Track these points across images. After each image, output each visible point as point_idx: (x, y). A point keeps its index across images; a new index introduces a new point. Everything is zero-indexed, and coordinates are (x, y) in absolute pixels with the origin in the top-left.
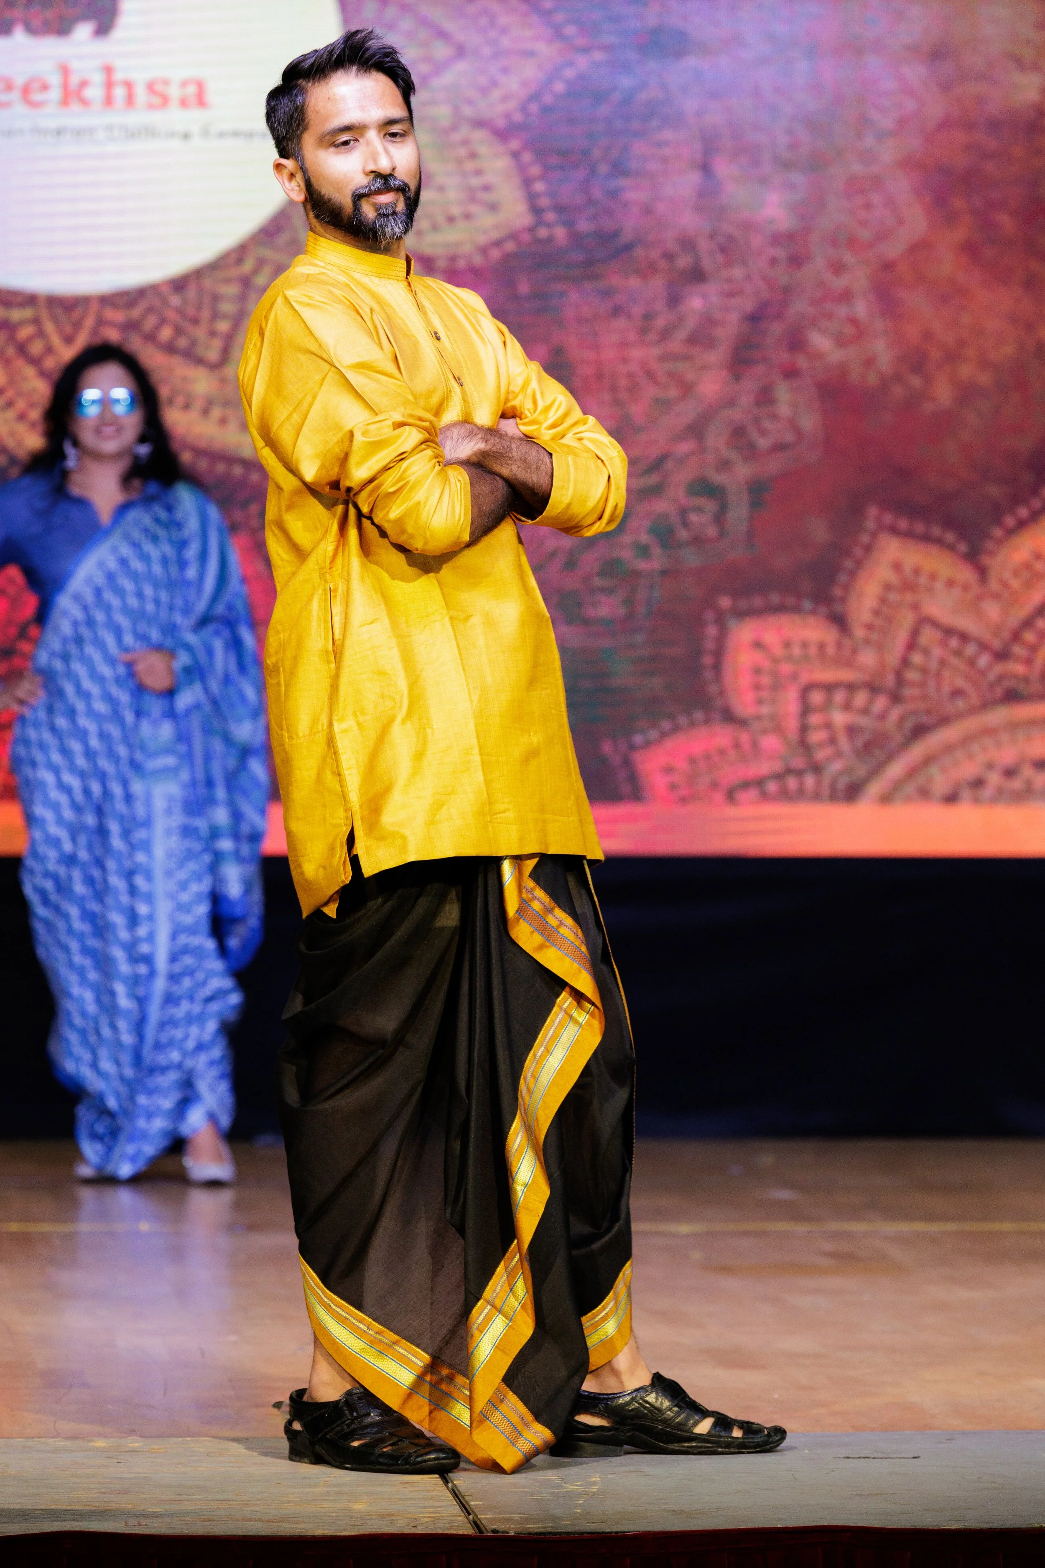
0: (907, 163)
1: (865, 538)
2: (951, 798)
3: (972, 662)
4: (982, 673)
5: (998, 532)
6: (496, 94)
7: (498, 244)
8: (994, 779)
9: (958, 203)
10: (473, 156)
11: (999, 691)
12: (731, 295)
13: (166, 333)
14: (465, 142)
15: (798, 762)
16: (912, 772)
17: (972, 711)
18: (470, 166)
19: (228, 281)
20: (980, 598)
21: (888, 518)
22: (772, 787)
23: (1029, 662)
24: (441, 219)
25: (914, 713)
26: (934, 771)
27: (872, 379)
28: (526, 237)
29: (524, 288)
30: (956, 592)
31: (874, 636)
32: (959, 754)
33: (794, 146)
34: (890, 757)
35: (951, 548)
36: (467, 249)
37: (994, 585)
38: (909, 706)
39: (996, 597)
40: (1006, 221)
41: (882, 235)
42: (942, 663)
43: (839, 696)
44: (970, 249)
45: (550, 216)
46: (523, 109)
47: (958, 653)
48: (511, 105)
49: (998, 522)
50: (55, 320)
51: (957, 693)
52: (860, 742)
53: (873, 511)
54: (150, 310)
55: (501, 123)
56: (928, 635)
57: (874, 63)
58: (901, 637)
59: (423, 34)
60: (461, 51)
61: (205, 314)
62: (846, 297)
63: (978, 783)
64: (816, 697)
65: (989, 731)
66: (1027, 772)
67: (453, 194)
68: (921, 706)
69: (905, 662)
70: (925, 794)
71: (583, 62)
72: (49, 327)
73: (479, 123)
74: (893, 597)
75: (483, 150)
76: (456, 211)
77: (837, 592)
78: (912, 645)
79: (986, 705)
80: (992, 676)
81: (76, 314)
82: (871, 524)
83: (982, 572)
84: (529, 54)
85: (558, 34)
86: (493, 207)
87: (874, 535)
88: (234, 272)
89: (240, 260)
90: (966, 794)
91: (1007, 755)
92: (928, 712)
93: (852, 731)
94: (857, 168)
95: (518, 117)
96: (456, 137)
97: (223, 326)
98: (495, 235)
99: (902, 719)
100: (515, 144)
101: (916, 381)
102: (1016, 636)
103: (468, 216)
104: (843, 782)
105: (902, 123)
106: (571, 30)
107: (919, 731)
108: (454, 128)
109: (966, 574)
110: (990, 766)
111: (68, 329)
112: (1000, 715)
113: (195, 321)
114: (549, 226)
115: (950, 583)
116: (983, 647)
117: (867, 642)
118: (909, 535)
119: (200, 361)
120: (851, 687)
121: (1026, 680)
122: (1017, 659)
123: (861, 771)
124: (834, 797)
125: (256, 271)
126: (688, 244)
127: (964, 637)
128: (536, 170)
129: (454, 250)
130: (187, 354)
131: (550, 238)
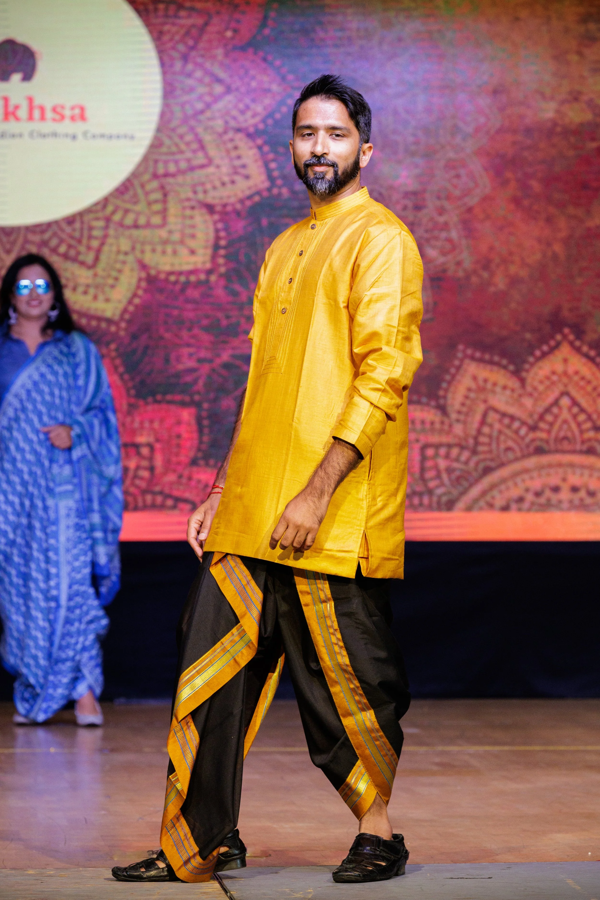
0: (479, 152)
1: (457, 363)
2: (505, 508)
3: (517, 432)
4: (523, 438)
5: (531, 359)
6: (249, 114)
7: (250, 197)
8: (530, 497)
9: (509, 175)
10: (236, 148)
11: (532, 449)
13: (63, 249)
14: (232, 140)
15: (419, 488)
16: (484, 493)
17: (516, 459)
18: (234, 154)
19: (97, 219)
20: (520, 396)
21: (469, 352)
23: (549, 432)
24: (218, 184)
25: (484, 460)
26: (495, 493)
27: (461, 274)
28: (265, 194)
29: (265, 222)
30: (508, 392)
31: (462, 417)
32: (510, 483)
33: (417, 143)
34: (471, 486)
35: (505, 367)
36: (232, 200)
37: (529, 389)
38: (481, 457)
39: (531, 395)
40: (536, 185)
41: (467, 193)
42: (500, 432)
43: (443, 451)
44: (516, 201)
45: (279, 182)
46: (264, 121)
47: (509, 427)
48: (257, 119)
49: (532, 354)
51: (508, 449)
52: (454, 476)
53: (461, 347)
54: (55, 234)
55: (251, 130)
56: (492, 417)
57: (462, 97)
58: (478, 417)
59: (207, 79)
60: (228, 90)
61: (85, 237)
62: (445, 227)
63: (521, 500)
64: (430, 452)
65: (526, 471)
66: (548, 493)
67: (225, 170)
68: (488, 456)
69: (479, 432)
70: (491, 506)
73: (238, 130)
74: (472, 395)
75: (242, 145)
76: (226, 179)
77: (441, 393)
78: (483, 422)
79: (524, 457)
80: (527, 440)
81: (12, 238)
82: (460, 355)
83: (523, 381)
84: (267, 91)
85: (284, 78)
86: (247, 177)
87: (462, 360)
88: (100, 215)
89: (105, 207)
90: (514, 506)
91: (536, 484)
92: (492, 460)
93: (449, 471)
94: (451, 155)
95: (261, 126)
96: (226, 137)
97: (95, 244)
98: (248, 193)
99: (477, 464)
100: (259, 142)
101: (485, 275)
102: (541, 417)
103: (233, 182)
104: (444, 499)
105: (477, 130)
106: (291, 77)
107: (487, 471)
108: (225, 132)
109: (513, 383)
110: (527, 490)
111: (8, 246)
112: (532, 462)
113: (80, 241)
114: (279, 187)
115: (505, 388)
116: (524, 423)
117: (458, 421)
118: (481, 360)
119: (82, 263)
120: (449, 446)
121: (547, 442)
122: (542, 430)
123: (455, 492)
124: (439, 507)
125: (114, 212)
127: (513, 418)
128: (271, 156)
129: (225, 201)
130: (75, 260)
131: (280, 194)
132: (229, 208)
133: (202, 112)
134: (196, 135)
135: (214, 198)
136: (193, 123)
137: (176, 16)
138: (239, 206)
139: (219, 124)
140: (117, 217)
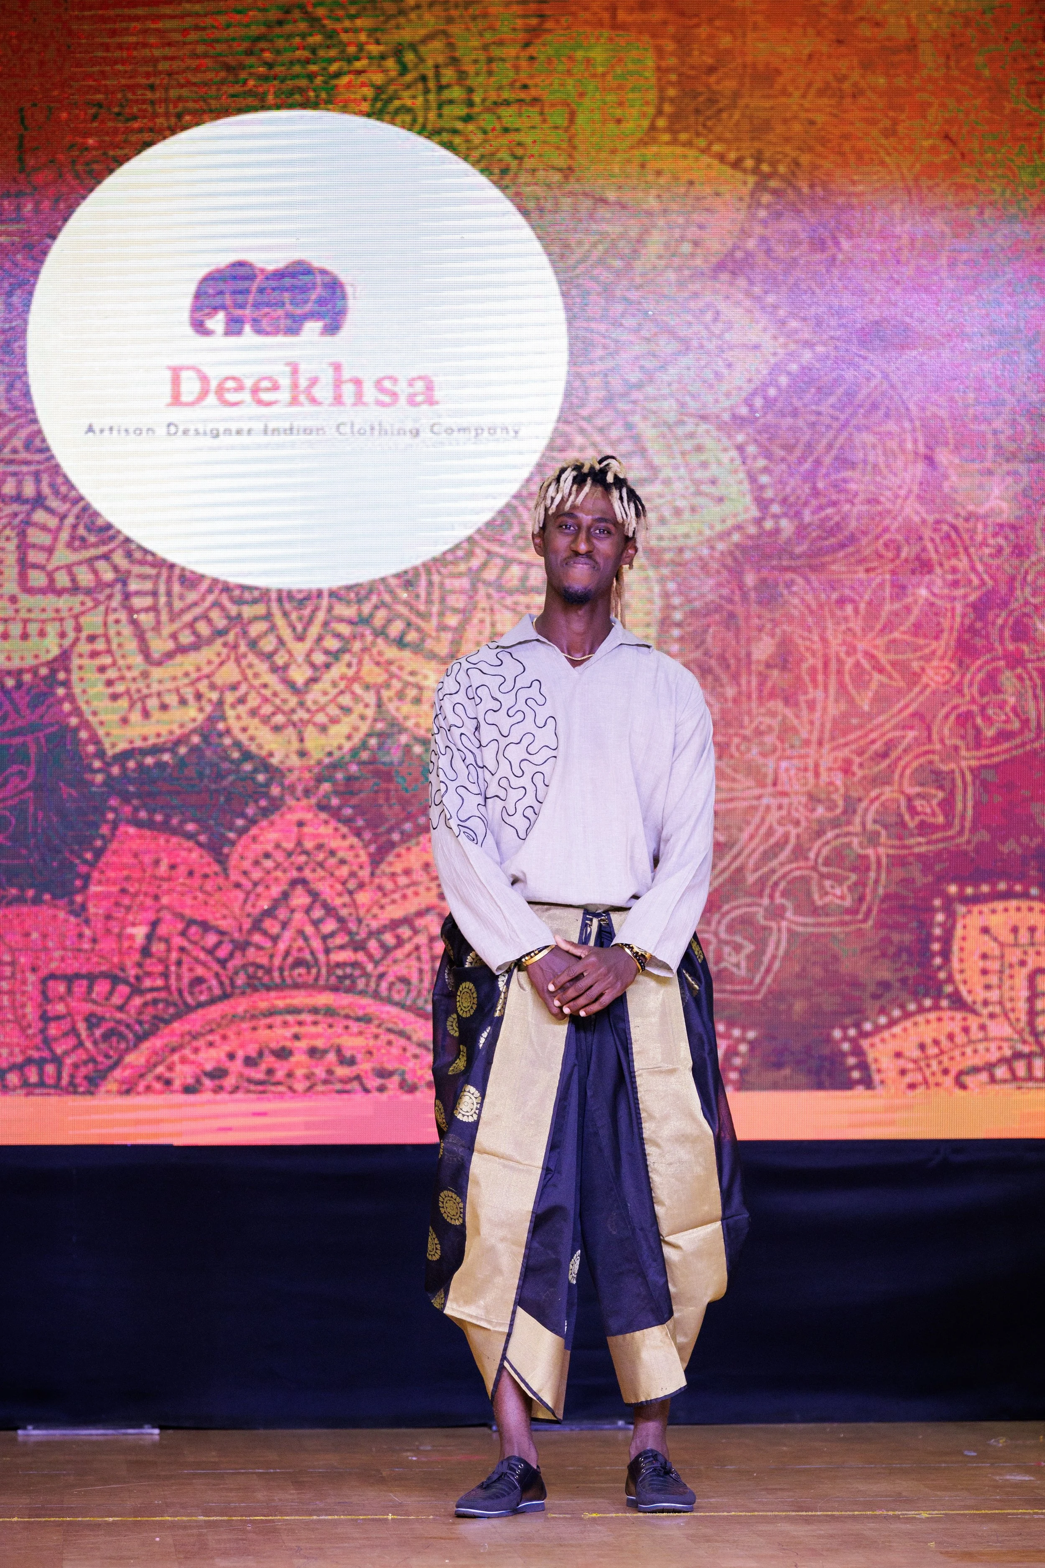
6: (722, 389)
7: (724, 535)
10: (699, 449)
12: (955, 584)
13: (396, 628)
14: (691, 436)
15: (1027, 1047)
18: (695, 459)
19: (457, 575)
22: (1001, 1072)
28: (752, 530)
29: (750, 579)
33: (1016, 437)
36: (694, 541)
45: (775, 508)
46: (748, 401)
48: (737, 399)
50: (286, 614)
54: (381, 605)
55: (726, 417)
60: (686, 346)
61: (435, 609)
67: (680, 487)
71: (807, 356)
72: (280, 621)
73: (704, 418)
75: (709, 443)
76: (681, 503)
81: (306, 610)
84: (754, 348)
85: (782, 328)
86: (720, 500)
88: (462, 567)
89: (470, 552)
95: (744, 411)
96: (682, 431)
97: (452, 620)
98: (721, 527)
100: (740, 438)
103: (694, 509)
106: (794, 324)
108: (680, 421)
111: (300, 626)
113: (425, 616)
114: (775, 517)
119: (432, 656)
125: (484, 566)
126: (912, 533)
128: (761, 463)
129: (681, 542)
130: (417, 648)
131: (777, 531)
132: (688, 555)
133: (639, 386)
134: (629, 426)
135: (660, 538)
136: (621, 406)
137: (591, 217)
138: (705, 552)
139: (669, 407)
140: (490, 574)
